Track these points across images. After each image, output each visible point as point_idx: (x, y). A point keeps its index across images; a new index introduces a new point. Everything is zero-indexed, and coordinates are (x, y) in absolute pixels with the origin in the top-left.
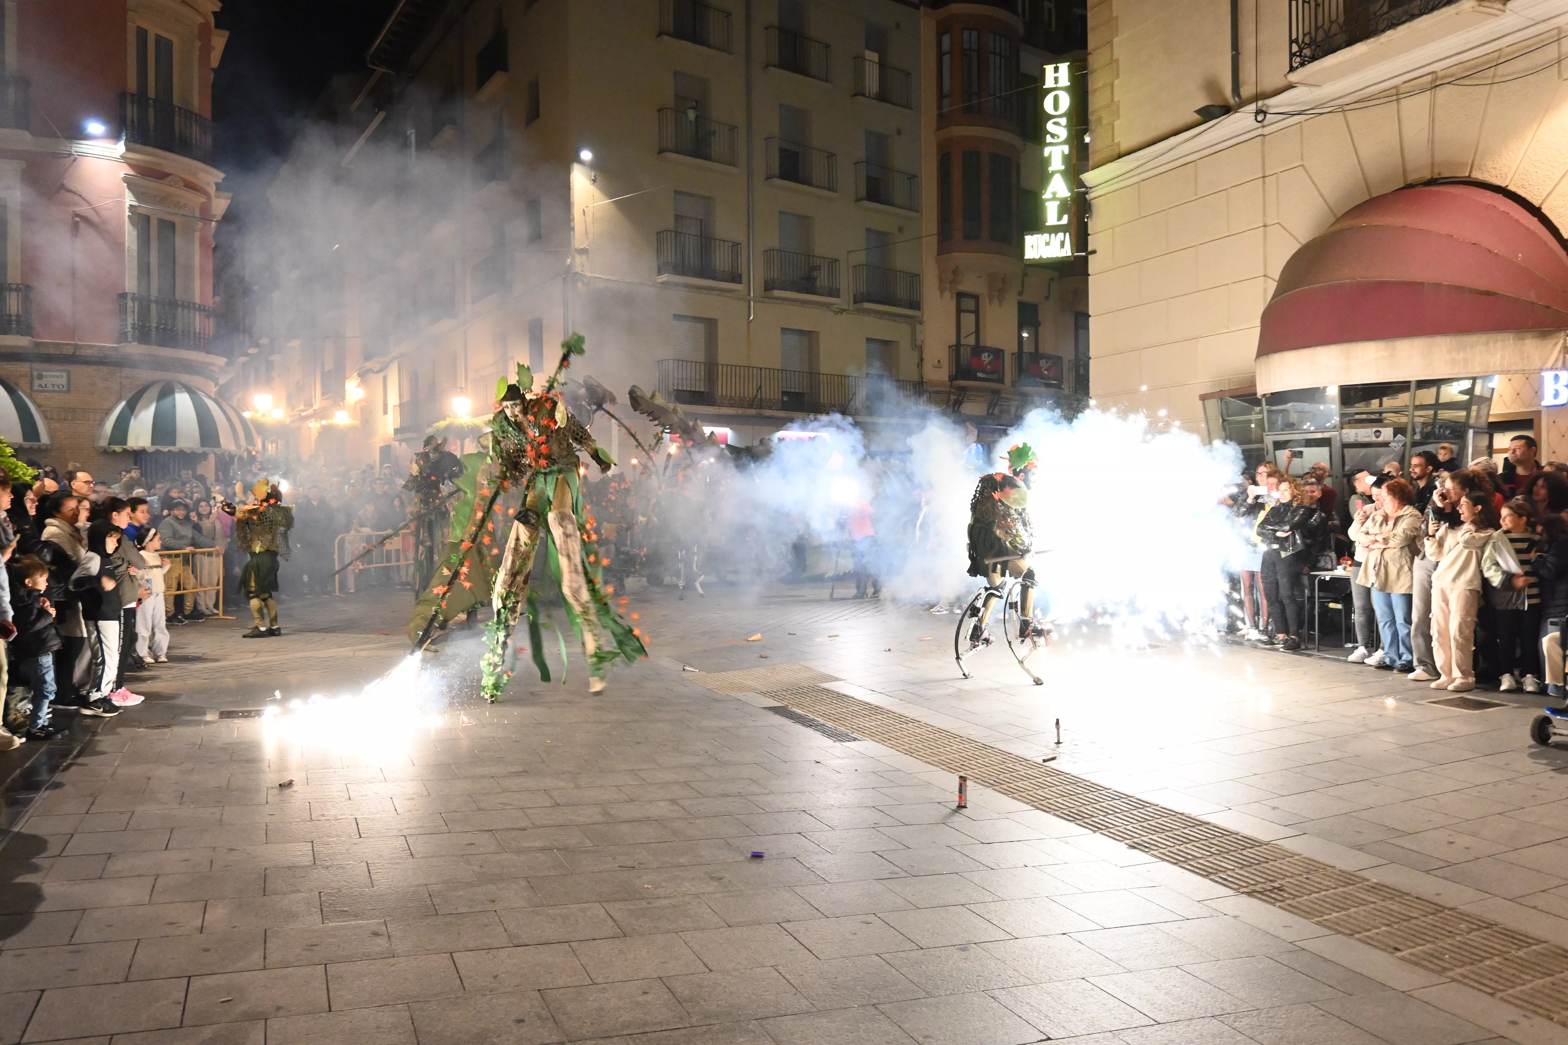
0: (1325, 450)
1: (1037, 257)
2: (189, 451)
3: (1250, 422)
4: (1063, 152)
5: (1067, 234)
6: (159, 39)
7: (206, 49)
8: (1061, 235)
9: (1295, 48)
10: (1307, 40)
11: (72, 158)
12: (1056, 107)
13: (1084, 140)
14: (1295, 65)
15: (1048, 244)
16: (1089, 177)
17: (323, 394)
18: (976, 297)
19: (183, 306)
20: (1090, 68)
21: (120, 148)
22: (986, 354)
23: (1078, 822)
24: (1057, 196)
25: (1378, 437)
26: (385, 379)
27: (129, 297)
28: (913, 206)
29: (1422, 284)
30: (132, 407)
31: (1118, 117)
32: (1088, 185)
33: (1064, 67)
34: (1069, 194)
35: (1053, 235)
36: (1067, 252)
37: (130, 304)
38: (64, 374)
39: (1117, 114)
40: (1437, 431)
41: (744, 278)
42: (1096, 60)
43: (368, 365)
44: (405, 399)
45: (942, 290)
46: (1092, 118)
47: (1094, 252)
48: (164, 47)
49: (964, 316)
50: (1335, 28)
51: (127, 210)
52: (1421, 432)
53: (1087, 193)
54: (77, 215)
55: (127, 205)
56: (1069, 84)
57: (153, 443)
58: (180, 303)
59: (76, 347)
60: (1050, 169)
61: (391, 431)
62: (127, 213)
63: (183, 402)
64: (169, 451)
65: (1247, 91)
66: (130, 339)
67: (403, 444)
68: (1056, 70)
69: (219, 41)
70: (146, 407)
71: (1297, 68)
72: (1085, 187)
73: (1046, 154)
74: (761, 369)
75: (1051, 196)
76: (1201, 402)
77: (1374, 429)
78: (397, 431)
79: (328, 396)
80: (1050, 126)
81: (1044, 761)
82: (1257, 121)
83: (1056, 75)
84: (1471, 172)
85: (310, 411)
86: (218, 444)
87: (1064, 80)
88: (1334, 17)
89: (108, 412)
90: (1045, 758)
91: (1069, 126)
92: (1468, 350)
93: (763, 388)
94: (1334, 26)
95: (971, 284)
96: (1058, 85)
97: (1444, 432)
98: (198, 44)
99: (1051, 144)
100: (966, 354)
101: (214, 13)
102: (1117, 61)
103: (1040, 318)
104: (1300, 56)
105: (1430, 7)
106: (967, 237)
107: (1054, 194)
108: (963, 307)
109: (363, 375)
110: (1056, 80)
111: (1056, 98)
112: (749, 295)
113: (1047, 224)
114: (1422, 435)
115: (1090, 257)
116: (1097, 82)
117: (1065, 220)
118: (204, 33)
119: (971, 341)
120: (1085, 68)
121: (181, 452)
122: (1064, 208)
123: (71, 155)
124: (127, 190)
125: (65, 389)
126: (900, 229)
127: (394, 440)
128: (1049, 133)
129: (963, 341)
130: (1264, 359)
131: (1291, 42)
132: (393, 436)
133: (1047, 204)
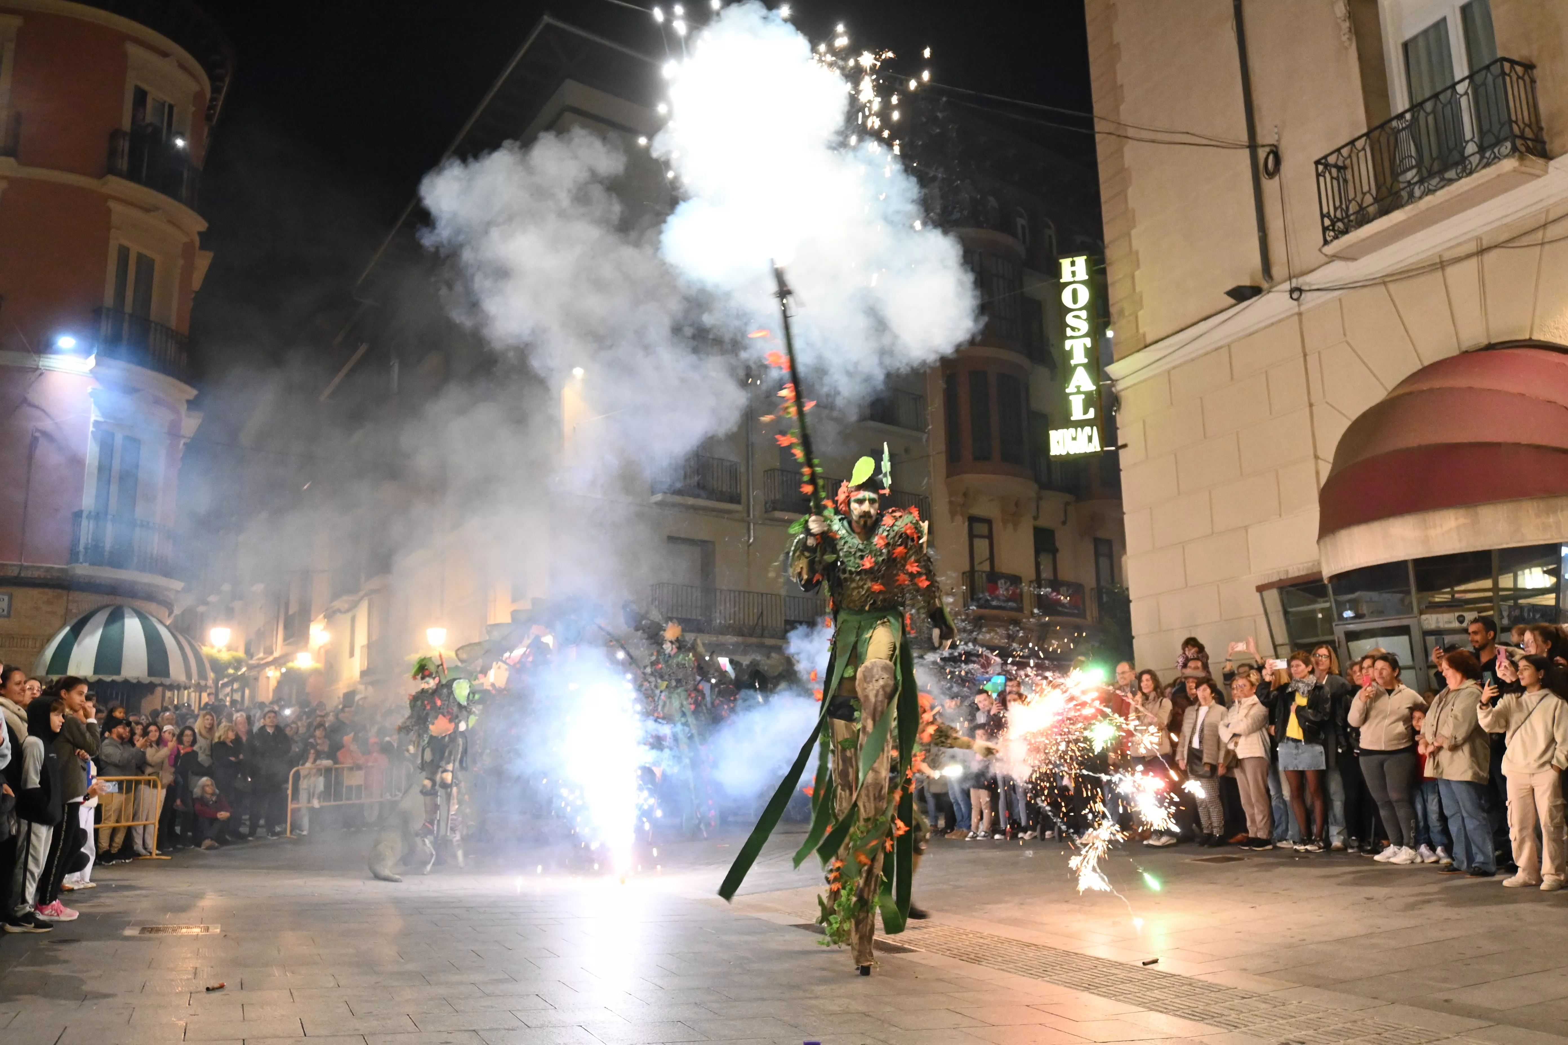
0: (1405, 638)
1: (1064, 453)
2: (135, 681)
3: (1314, 612)
4: (1085, 345)
5: (1095, 428)
6: (140, 257)
7: (189, 269)
8: (1087, 429)
9: (1327, 222)
10: (1339, 215)
11: (38, 372)
12: (1075, 301)
13: (1105, 334)
14: (1328, 239)
15: (1074, 439)
16: (1114, 370)
17: (285, 639)
18: (989, 522)
19: (142, 526)
20: (1108, 261)
21: (92, 361)
22: (1003, 581)
23: (1207, 1021)
24: (1082, 389)
25: (1461, 622)
26: (353, 619)
27: (85, 514)
28: (920, 427)
29: (1499, 445)
30: (76, 631)
31: (1142, 307)
32: (1114, 377)
33: (1081, 261)
34: (1094, 388)
35: (1079, 429)
36: (1095, 446)
37: (84, 522)
38: (6, 598)
39: (1140, 304)
40: (1526, 615)
41: (744, 499)
42: (1112, 253)
43: (337, 604)
44: (374, 638)
45: (953, 514)
46: (1113, 310)
47: (1125, 446)
48: (146, 265)
49: (977, 541)
50: (1369, 199)
51: (91, 426)
52: (1509, 616)
53: (1113, 386)
54: (38, 430)
55: (92, 420)
56: (1086, 277)
57: (96, 671)
58: (139, 522)
59: (21, 567)
60: (1073, 362)
61: (357, 674)
62: (91, 429)
63: (133, 627)
64: (113, 681)
65: (1278, 271)
66: (81, 560)
67: (370, 688)
68: (1073, 264)
69: (203, 261)
70: (93, 632)
71: (1332, 241)
72: (1110, 379)
73: (1067, 348)
74: (762, 595)
75: (1075, 390)
76: (1258, 594)
77: (1457, 614)
78: (363, 674)
79: (291, 640)
80: (1069, 319)
81: (1144, 964)
82: (1295, 300)
83: (1073, 269)
84: (1531, 333)
85: (270, 659)
86: (167, 674)
87: (1082, 274)
88: (1366, 188)
89: (49, 639)
90: (1145, 961)
91: (1090, 319)
92: (1559, 513)
93: (765, 613)
94: (1368, 196)
95: (984, 508)
96: (1076, 279)
97: (1534, 616)
98: (181, 262)
99: (1072, 337)
100: (981, 580)
101: (200, 234)
102: (1137, 253)
103: (1058, 544)
104: (1333, 230)
105: (1468, 171)
106: (977, 459)
107: (1078, 387)
108: (976, 532)
109: (330, 616)
110: (1074, 274)
111: (1075, 292)
112: (749, 515)
113: (1072, 418)
114: (1509, 619)
115: (1121, 452)
116: (1115, 274)
117: (1091, 414)
118: (188, 252)
119: (986, 567)
120: (1103, 261)
121: (126, 682)
122: (1089, 401)
123: (37, 369)
124: (93, 405)
125: (5, 612)
126: (907, 451)
127: (360, 683)
128: (1069, 326)
129: (977, 568)
130: (1328, 540)
131: (1323, 216)
132: (358, 679)
133: (1071, 397)
